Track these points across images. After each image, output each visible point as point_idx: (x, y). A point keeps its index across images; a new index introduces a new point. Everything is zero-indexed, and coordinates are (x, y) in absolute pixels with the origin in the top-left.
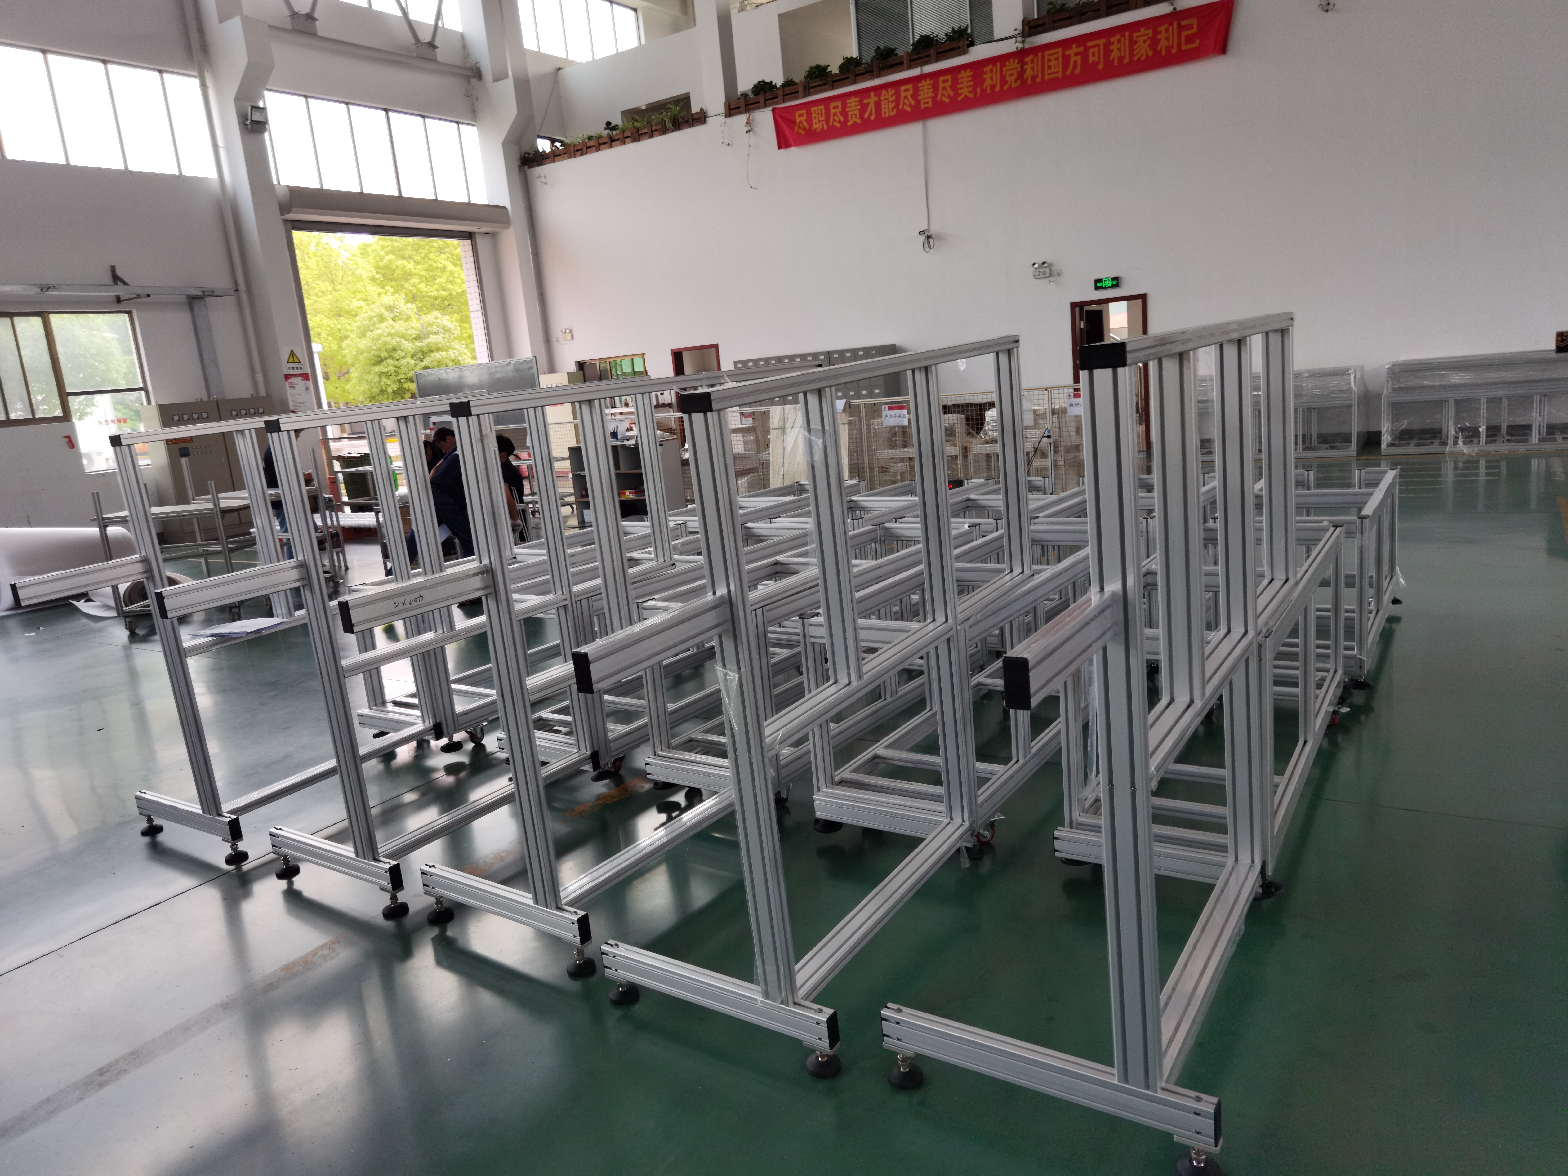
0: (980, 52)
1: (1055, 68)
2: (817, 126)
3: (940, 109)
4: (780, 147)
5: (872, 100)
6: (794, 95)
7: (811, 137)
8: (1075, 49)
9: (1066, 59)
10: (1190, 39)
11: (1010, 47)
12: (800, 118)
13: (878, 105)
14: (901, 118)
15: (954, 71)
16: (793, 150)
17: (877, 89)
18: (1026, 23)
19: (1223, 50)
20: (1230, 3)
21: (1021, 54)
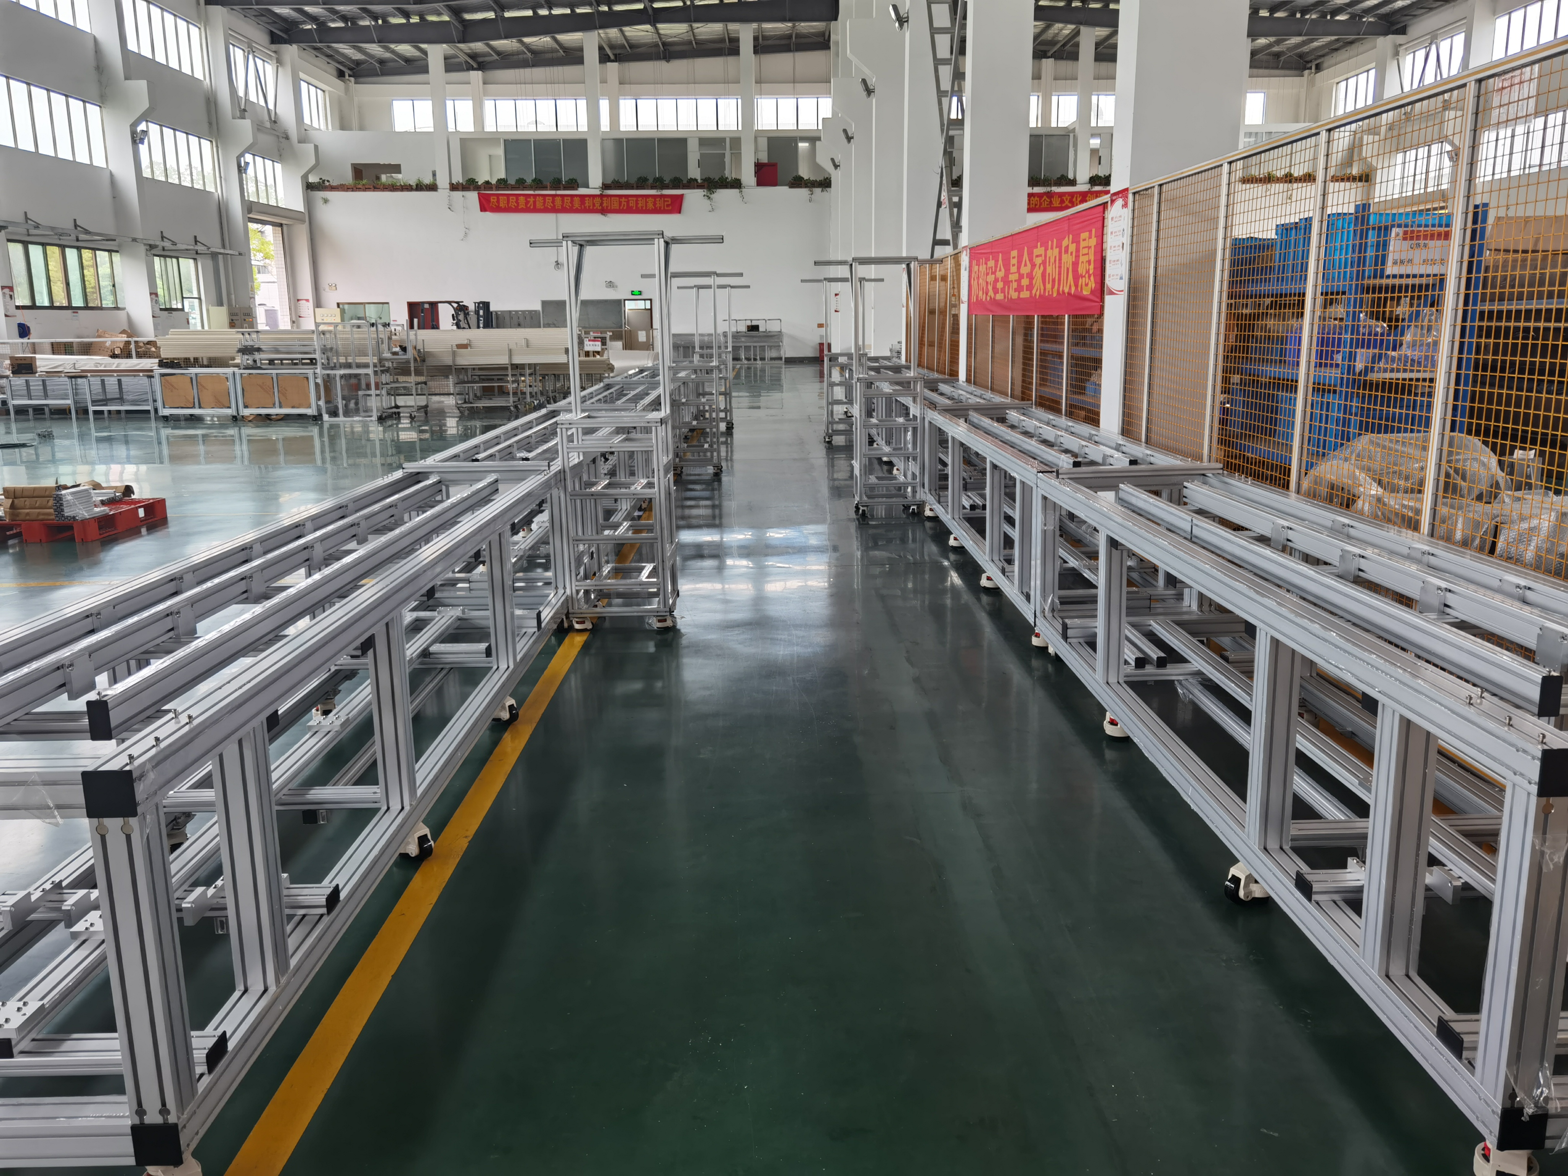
0: (582, 191)
1: (616, 206)
2: (502, 205)
3: (564, 210)
4: (481, 211)
5: (531, 200)
6: (491, 189)
7: (497, 209)
8: (623, 200)
9: (620, 203)
10: (668, 206)
11: (598, 192)
12: (493, 200)
13: (535, 202)
14: (545, 210)
15: (572, 196)
16: (488, 213)
17: (535, 196)
18: (603, 184)
19: (680, 212)
20: (682, 196)
21: (601, 196)
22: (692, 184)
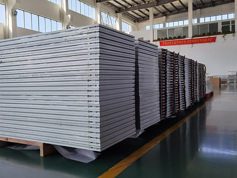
3: (181, 44)
4: (160, 46)
5: (173, 42)
6: (163, 40)
7: (165, 45)
9: (197, 40)
10: (211, 40)
12: (163, 43)
14: (176, 44)
15: (184, 40)
18: (192, 36)
19: (215, 42)
20: (216, 37)
21: (192, 39)
22: (219, 33)
